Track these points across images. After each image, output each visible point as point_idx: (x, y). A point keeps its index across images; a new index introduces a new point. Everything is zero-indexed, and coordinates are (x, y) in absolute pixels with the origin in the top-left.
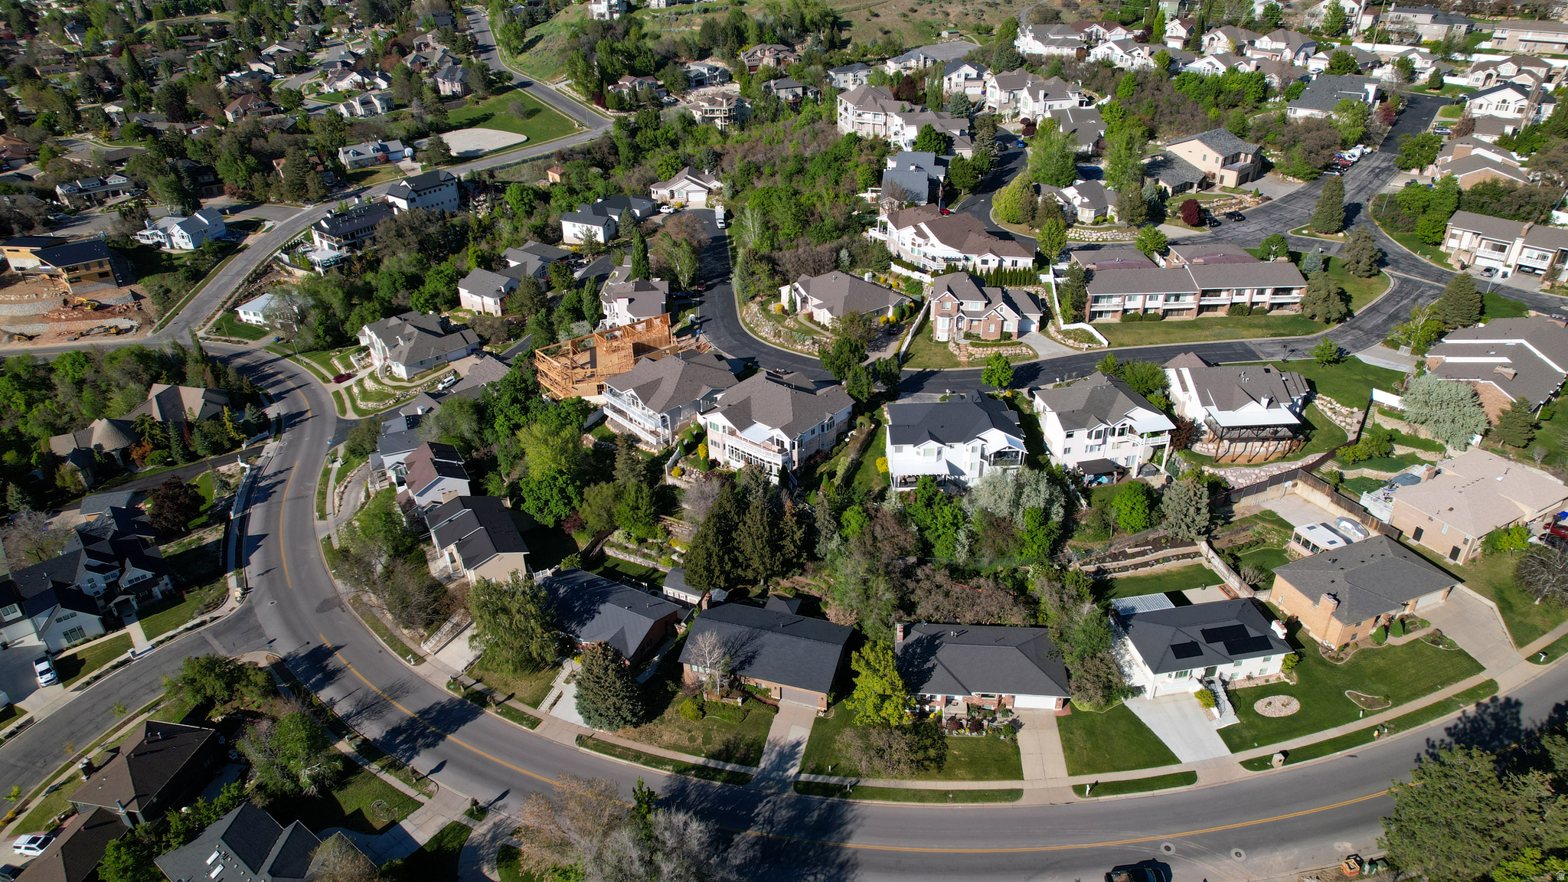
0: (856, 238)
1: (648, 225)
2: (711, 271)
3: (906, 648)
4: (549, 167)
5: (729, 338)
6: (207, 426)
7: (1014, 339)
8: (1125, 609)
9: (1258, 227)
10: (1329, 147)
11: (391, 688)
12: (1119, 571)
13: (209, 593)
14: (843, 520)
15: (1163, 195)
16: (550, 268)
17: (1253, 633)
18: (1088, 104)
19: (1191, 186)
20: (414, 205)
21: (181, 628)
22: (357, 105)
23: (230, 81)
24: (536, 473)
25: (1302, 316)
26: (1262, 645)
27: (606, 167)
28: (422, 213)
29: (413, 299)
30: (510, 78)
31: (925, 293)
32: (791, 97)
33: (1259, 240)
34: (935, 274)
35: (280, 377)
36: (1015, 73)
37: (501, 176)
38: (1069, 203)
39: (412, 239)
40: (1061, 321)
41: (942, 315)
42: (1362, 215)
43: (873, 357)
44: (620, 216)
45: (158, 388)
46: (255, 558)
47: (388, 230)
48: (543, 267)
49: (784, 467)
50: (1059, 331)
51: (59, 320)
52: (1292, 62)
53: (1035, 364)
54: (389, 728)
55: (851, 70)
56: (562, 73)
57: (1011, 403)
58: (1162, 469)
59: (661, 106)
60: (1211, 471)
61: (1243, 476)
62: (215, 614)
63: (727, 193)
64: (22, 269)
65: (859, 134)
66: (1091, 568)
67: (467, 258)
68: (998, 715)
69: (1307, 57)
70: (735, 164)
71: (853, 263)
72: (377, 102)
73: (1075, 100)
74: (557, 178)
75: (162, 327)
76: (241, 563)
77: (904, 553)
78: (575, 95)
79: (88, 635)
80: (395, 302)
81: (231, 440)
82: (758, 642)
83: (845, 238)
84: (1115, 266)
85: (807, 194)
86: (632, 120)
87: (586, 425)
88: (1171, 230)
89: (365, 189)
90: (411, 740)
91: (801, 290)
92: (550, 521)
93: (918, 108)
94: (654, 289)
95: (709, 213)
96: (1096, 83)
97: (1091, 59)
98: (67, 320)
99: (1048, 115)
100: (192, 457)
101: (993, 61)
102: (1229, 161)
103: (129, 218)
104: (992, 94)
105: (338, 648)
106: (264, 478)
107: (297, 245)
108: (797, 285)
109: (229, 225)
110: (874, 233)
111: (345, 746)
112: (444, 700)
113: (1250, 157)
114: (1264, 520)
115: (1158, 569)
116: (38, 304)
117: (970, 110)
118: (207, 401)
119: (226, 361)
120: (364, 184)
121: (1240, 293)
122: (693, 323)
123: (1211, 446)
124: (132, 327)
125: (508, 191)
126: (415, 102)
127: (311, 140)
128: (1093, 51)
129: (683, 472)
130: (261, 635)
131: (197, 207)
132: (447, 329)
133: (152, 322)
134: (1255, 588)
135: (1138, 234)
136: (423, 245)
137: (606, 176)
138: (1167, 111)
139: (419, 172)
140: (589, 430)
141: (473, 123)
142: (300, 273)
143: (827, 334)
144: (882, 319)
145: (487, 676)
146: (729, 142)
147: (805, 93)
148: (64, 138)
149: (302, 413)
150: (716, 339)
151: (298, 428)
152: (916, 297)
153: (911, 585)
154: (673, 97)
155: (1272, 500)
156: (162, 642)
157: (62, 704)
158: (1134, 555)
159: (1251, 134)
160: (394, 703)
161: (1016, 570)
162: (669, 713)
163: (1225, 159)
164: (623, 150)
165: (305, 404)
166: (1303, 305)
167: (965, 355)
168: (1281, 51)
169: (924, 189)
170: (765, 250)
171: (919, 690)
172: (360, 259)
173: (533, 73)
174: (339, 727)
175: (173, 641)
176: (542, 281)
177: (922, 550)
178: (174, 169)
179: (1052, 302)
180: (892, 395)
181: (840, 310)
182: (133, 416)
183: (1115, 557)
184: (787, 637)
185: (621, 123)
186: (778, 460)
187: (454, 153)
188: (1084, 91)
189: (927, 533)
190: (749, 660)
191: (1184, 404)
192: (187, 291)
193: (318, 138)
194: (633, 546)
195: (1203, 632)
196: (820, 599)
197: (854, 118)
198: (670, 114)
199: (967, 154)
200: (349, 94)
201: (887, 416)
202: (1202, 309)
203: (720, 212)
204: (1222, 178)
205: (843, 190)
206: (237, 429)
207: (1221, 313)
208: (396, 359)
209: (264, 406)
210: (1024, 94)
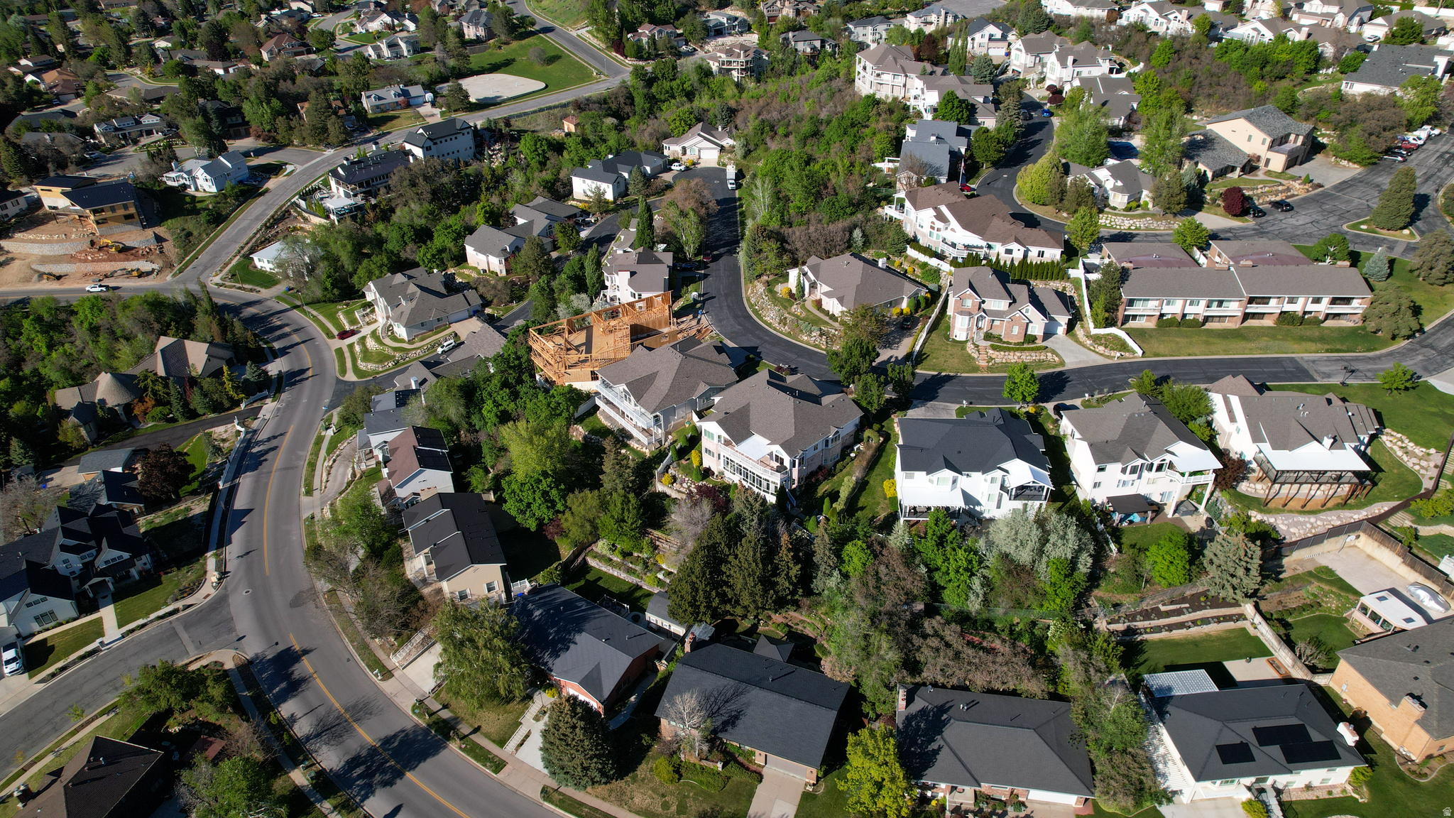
0: (871, 216)
1: (657, 183)
2: (718, 239)
3: (909, 719)
4: (565, 117)
5: (732, 322)
6: (207, 384)
7: (1039, 343)
8: (1160, 689)
9: (1308, 220)
10: (1392, 128)
11: (354, 707)
12: (1153, 633)
13: (184, 576)
14: (844, 555)
15: (1202, 178)
16: (557, 227)
17: (1316, 737)
18: (1119, 72)
19: (1233, 169)
20: (430, 153)
21: (153, 616)
22: (384, 47)
23: (270, 20)
24: (520, 473)
25: (1364, 328)
26: (1327, 753)
27: (620, 117)
28: (436, 162)
29: (420, 254)
30: (533, 24)
31: (942, 282)
32: (808, 50)
33: (1310, 235)
34: (954, 262)
35: (287, 329)
36: (1043, 35)
37: (518, 124)
38: (1100, 186)
39: (424, 187)
40: (1091, 325)
41: (962, 313)
42: (1429, 210)
43: (885, 355)
44: (630, 173)
45: (165, 342)
46: (237, 536)
47: (402, 179)
48: (550, 226)
49: (782, 487)
50: (1088, 336)
51: (86, 261)
52: (1345, 29)
53: (1061, 373)
54: (347, 757)
55: (870, 24)
56: (584, 19)
57: (1035, 421)
58: (1201, 508)
59: (680, 55)
60: (1259, 517)
61: (1296, 524)
62: (188, 601)
63: (740, 152)
64: (55, 208)
65: (877, 96)
66: (1120, 627)
67: (475, 213)
68: (1010, 809)
69: (1361, 23)
70: (748, 122)
71: (867, 244)
72: (403, 45)
73: (1105, 67)
74: (573, 128)
75: (181, 271)
76: (223, 542)
77: (911, 598)
78: (595, 41)
79: (61, 618)
80: (403, 255)
81: (231, 399)
82: (743, 699)
83: (859, 216)
84: (1152, 264)
85: (821, 162)
86: (649, 69)
87: (576, 415)
88: (1210, 219)
89: (384, 134)
90: (368, 774)
91: (810, 274)
92: (532, 525)
93: (939, 70)
94: (659, 261)
95: (720, 172)
96: (1129, 49)
97: (1123, 22)
98: (93, 261)
99: (1077, 83)
100: (192, 414)
101: (1019, 21)
102: (1278, 142)
103: (157, 160)
104: (1017, 58)
105: (306, 652)
106: (258, 443)
107: (314, 190)
108: (806, 268)
109: (252, 169)
110: (889, 211)
111: (299, 777)
112: (409, 726)
113: (1301, 139)
114: (1320, 579)
115: (1195, 631)
116: (67, 245)
117: (994, 74)
118: (211, 356)
119: (235, 310)
120: (384, 129)
121: (1291, 301)
122: (696, 302)
123: (1259, 486)
124: (153, 270)
125: (523, 141)
126: (439, 46)
127: (336, 82)
128: (1125, 14)
129: (674, 479)
130: (231, 630)
131: (223, 149)
132: (452, 287)
133: (172, 266)
134: (1313, 669)
135: (1177, 224)
136: (436, 195)
137: (619, 128)
138: (1206, 83)
139: (438, 119)
140: (580, 420)
141: (494, 68)
142: (316, 220)
143: (836, 325)
144: (895, 311)
145: (454, 703)
146: (744, 95)
147: (823, 46)
148: (116, 72)
149: (303, 371)
150: (718, 321)
151: (298, 386)
152: (933, 286)
153: (917, 640)
154: (692, 46)
155: (1327, 555)
156: (132, 631)
157: (24, 698)
158: (1168, 614)
159: (1301, 111)
160: (356, 726)
161: (1034, 624)
162: (642, 770)
163: (1273, 142)
164: (639, 100)
165: (308, 362)
166: (1365, 318)
167: (984, 358)
168: (1332, 16)
169: (944, 163)
170: (774, 225)
171: (920, 777)
172: (374, 207)
173: (556, 18)
174: (297, 752)
175: (143, 631)
176: (547, 241)
177: (930, 594)
178: (204, 111)
179: (1081, 301)
180: (903, 403)
181: (850, 297)
182: (138, 371)
183: (1146, 615)
184: (776, 696)
185: (638, 73)
186: (776, 479)
187: (472, 100)
188: (1114, 57)
189: (937, 575)
190: (732, 721)
191: (1230, 435)
192: (208, 235)
193: (342, 81)
194: (617, 558)
195: (1255, 730)
196: (814, 641)
197: (872, 78)
198: (687, 65)
199: (990, 123)
200: (379, 36)
201: (897, 429)
202: (1246, 316)
203: (731, 171)
204: (1268, 161)
205: (859, 158)
206: (235, 388)
207: (1268, 322)
208: (398, 320)
209: (267, 362)
210: (1051, 59)
